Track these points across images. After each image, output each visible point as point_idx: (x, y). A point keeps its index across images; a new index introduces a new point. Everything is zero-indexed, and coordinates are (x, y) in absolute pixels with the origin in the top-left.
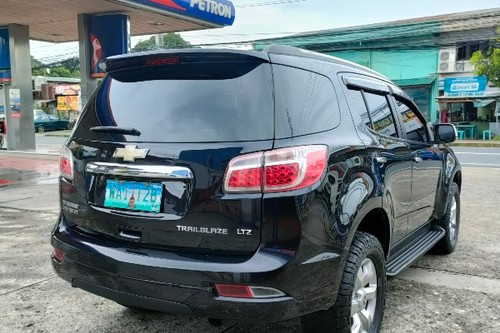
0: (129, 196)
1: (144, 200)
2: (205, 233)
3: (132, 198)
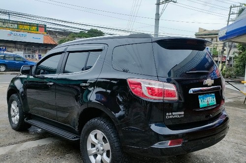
3: (208, 101)
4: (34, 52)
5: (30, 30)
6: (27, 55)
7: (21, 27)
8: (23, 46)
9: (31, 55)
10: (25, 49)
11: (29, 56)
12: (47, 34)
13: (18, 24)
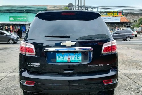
0: (67, 58)
1: (74, 59)
2: (97, 66)
3: (69, 58)
4: (115, 27)
5: (113, 15)
6: (111, 29)
7: (108, 14)
8: (109, 24)
9: (113, 29)
10: (110, 26)
11: (112, 30)
12: (124, 16)
13: (107, 13)
